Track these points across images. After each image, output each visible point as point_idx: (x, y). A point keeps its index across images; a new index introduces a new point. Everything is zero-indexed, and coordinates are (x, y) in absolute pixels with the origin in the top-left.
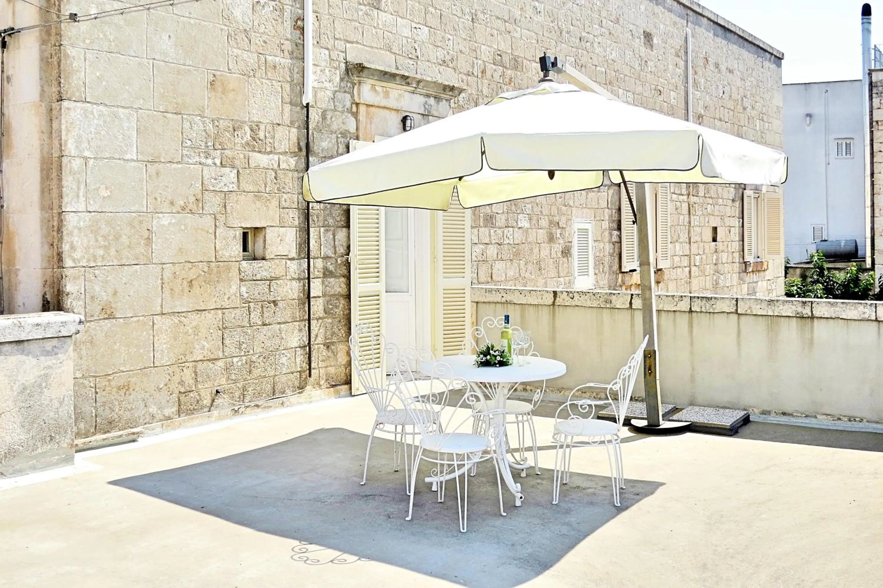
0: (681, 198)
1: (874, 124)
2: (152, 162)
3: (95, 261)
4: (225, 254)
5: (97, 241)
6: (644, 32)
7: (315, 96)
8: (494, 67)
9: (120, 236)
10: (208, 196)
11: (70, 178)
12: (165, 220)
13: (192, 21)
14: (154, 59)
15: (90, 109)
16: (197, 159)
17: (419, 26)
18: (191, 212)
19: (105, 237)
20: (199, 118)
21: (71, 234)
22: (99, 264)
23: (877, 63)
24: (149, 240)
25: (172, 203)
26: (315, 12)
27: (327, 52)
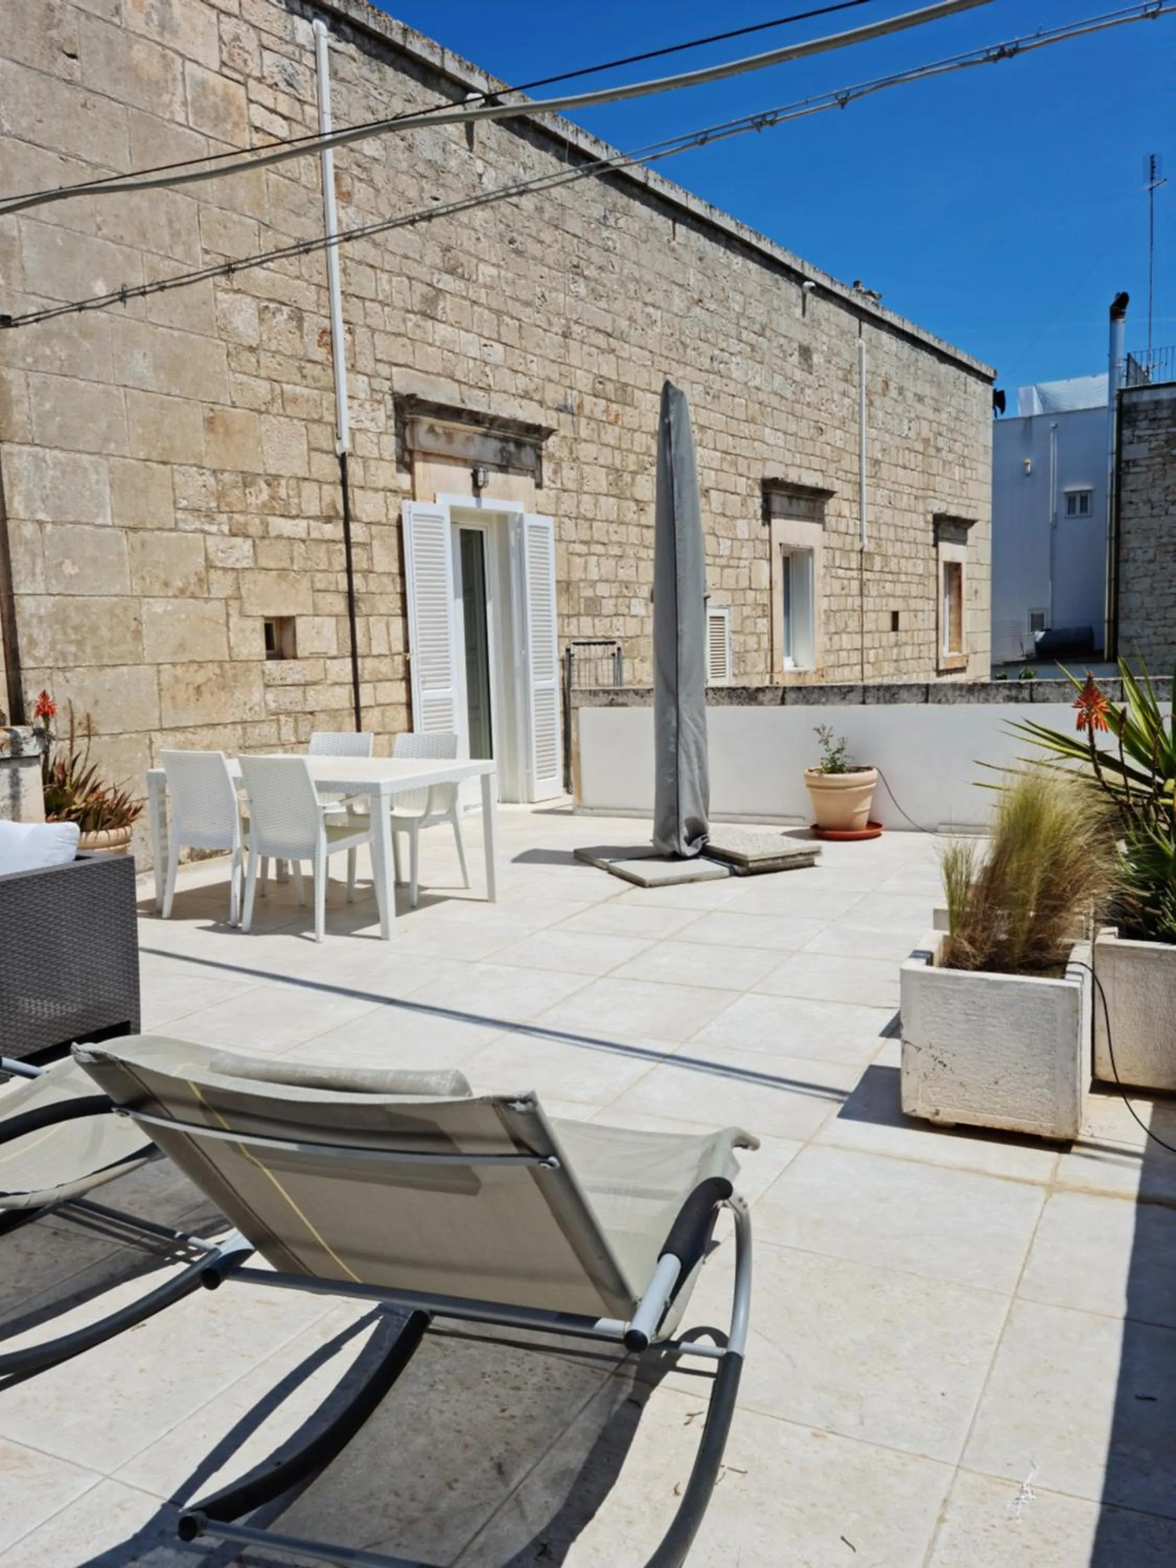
0: (850, 573)
1: (1123, 465)
2: (134, 529)
3: (64, 661)
4: (243, 652)
5: (65, 633)
6: (800, 347)
7: (353, 440)
8: (594, 399)
9: (98, 628)
10: (214, 575)
11: (21, 550)
12: (159, 607)
13: (176, 333)
14: (125, 386)
15: (41, 455)
16: (197, 525)
17: (488, 343)
18: (193, 597)
19: (76, 629)
20: (195, 469)
21: (28, 624)
22: (71, 664)
23: (1131, 381)
24: (138, 635)
25: (166, 584)
26: (346, 322)
27: (365, 379)
